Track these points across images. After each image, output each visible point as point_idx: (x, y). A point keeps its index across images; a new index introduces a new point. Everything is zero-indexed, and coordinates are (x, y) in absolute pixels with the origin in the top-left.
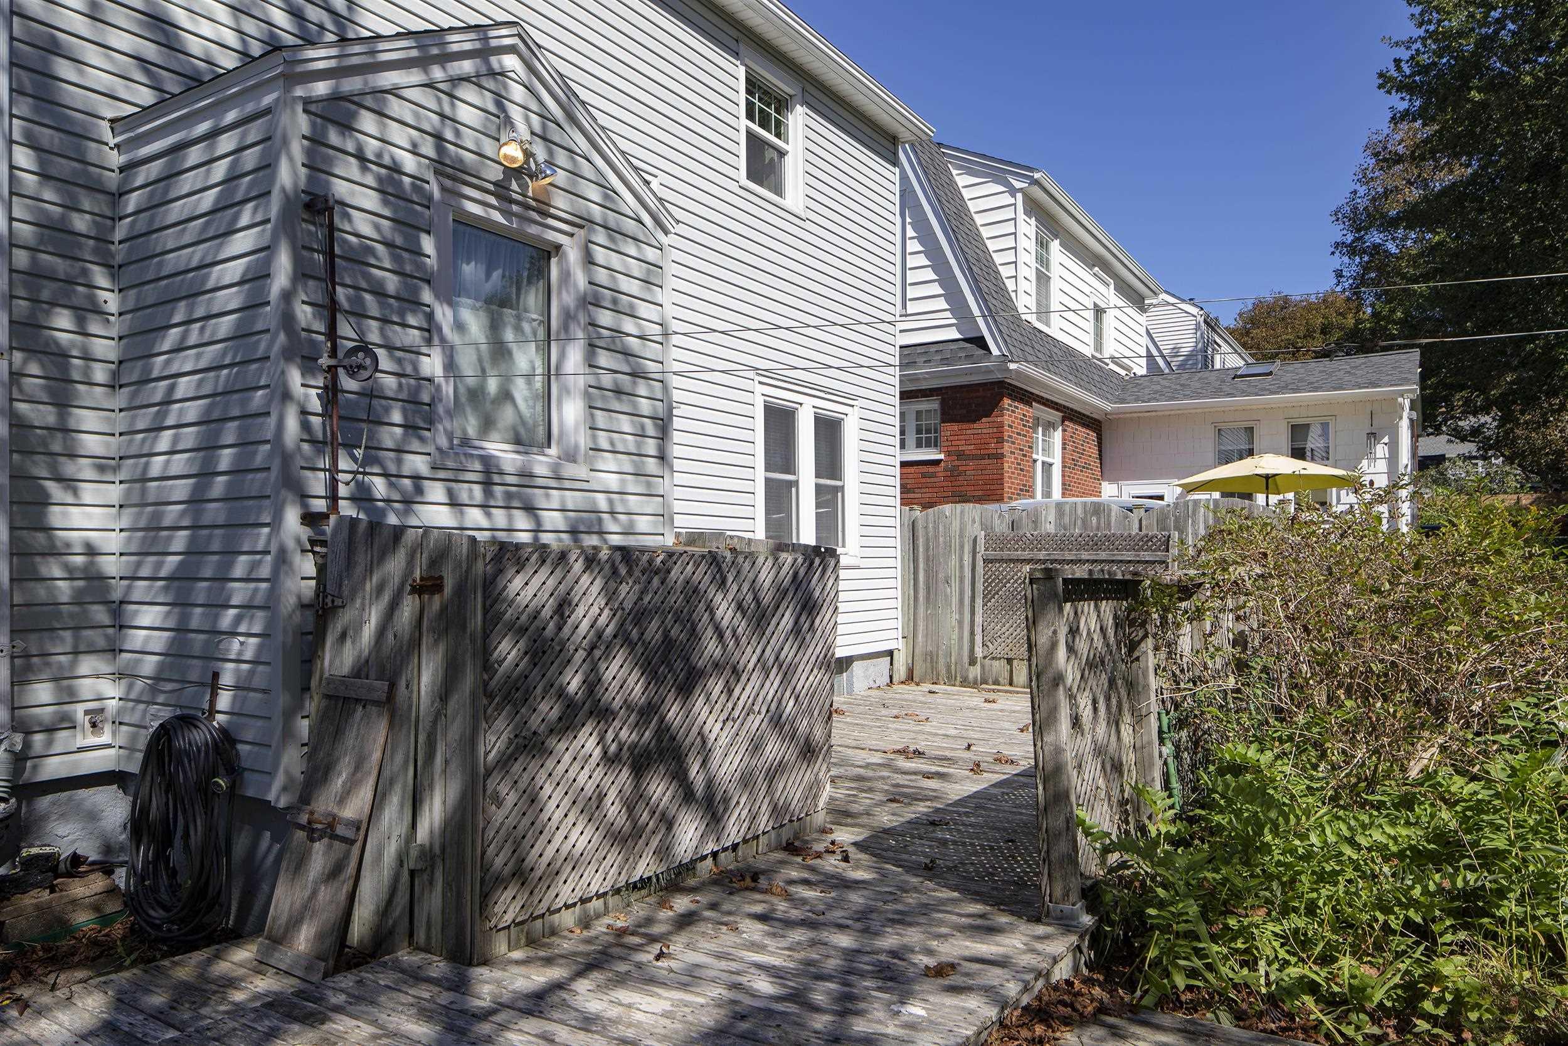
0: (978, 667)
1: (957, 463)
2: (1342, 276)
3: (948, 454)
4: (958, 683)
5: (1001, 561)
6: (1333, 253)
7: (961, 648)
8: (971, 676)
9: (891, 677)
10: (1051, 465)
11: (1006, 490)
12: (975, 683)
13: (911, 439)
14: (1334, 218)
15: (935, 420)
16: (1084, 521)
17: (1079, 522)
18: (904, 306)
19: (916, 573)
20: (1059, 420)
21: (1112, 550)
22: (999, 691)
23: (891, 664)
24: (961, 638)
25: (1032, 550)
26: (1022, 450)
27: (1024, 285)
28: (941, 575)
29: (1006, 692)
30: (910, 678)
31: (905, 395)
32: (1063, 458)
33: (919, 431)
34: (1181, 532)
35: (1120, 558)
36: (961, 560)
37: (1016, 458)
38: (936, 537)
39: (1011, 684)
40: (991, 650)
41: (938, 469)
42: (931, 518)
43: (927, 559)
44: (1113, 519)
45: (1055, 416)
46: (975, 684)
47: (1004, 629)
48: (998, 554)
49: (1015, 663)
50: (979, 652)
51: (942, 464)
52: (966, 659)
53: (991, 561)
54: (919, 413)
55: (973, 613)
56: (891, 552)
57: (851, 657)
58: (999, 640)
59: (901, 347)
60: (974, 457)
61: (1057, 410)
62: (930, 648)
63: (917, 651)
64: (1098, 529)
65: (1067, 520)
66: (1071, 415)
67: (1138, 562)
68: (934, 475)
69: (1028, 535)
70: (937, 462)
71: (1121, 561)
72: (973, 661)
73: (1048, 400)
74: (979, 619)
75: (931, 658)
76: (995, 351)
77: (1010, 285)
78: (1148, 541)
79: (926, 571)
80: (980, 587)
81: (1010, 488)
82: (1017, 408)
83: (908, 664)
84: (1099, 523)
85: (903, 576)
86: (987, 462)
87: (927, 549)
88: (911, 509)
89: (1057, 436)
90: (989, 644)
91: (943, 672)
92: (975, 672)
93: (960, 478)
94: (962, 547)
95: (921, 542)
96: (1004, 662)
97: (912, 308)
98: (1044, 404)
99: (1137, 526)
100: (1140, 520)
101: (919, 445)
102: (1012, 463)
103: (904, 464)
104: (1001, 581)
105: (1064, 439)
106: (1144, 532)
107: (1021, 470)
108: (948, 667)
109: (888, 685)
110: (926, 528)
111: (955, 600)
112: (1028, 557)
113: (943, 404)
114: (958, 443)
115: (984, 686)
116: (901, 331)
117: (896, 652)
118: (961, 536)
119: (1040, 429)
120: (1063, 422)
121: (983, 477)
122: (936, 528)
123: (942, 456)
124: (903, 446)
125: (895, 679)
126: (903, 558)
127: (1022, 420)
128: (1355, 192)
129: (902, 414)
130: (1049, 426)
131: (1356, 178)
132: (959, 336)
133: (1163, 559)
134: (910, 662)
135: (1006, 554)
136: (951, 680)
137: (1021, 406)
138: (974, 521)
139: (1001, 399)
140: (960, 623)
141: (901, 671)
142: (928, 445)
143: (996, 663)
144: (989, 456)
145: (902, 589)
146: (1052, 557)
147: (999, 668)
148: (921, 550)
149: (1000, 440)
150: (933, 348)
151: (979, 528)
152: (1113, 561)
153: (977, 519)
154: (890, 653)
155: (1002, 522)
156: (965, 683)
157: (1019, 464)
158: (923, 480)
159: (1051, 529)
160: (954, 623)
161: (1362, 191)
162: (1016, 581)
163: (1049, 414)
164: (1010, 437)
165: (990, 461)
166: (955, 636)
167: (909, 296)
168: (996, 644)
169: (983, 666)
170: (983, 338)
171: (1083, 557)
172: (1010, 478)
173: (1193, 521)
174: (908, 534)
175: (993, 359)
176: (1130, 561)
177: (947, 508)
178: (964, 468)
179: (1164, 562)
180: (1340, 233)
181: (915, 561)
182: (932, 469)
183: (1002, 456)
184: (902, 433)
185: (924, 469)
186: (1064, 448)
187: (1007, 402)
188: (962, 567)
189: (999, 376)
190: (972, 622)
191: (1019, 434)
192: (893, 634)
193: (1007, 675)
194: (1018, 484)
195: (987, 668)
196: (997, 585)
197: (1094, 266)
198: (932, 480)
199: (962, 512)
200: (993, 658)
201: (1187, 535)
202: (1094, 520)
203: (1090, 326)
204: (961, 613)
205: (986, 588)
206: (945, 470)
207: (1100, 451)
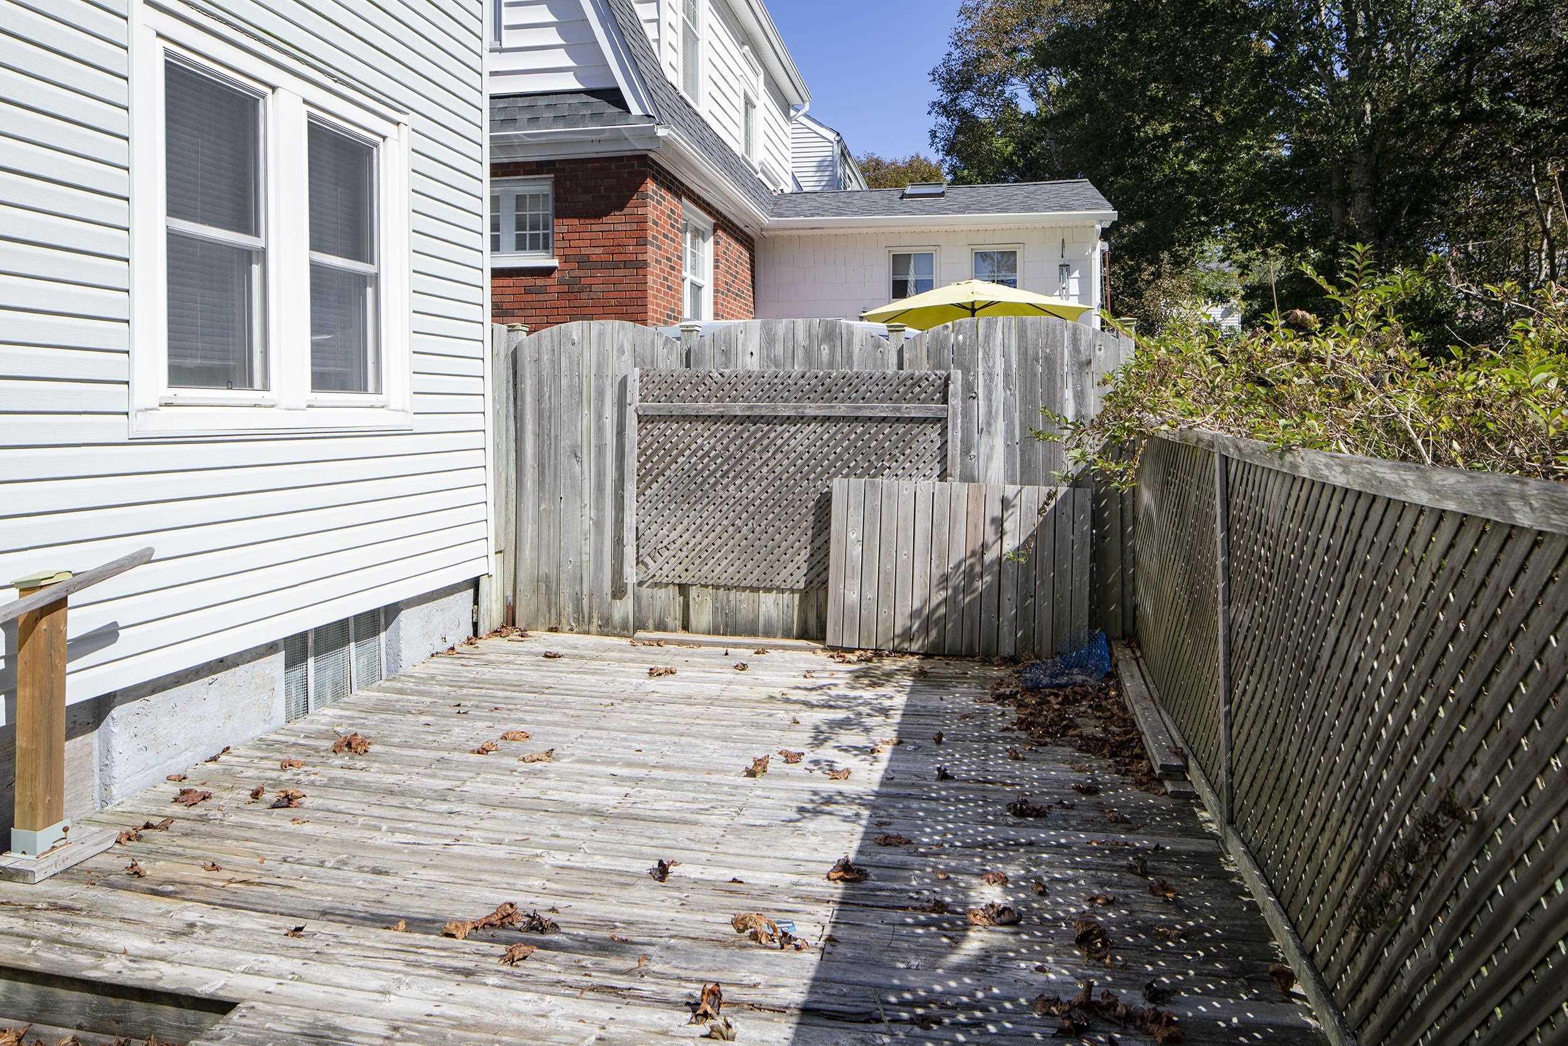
0: (629, 600)
1: (577, 273)
2: (936, 137)
3: (565, 259)
4: (594, 628)
5: (669, 418)
6: (929, 113)
7: (599, 567)
8: (617, 617)
9: (475, 625)
10: (700, 288)
11: (650, 314)
12: (625, 626)
13: (508, 236)
14: (931, 77)
15: (546, 210)
16: (808, 351)
17: (800, 353)
18: (498, 36)
19: (519, 439)
20: (710, 228)
21: (855, 400)
22: (667, 642)
23: (476, 602)
24: (599, 552)
25: (721, 400)
26: (669, 259)
27: (668, 36)
28: (565, 443)
29: (680, 643)
30: (510, 619)
31: (499, 170)
32: (716, 279)
33: (520, 225)
34: (966, 371)
35: (868, 413)
36: (600, 416)
37: (662, 270)
38: (556, 377)
39: (686, 627)
40: (651, 572)
41: (549, 281)
42: (546, 344)
43: (540, 415)
44: (856, 349)
45: (705, 221)
46: (624, 630)
47: (674, 535)
48: (664, 407)
49: (693, 592)
50: (631, 574)
51: (556, 274)
52: (607, 587)
53: (652, 419)
54: (520, 200)
55: (619, 507)
56: (476, 403)
57: (398, 603)
58: (666, 553)
59: (492, 97)
60: (603, 265)
61: (710, 214)
62: (544, 569)
63: (522, 576)
64: (831, 365)
65: (779, 349)
66: (724, 224)
67: (898, 419)
68: (543, 290)
69: (715, 374)
70: (547, 272)
71: (870, 419)
72: (619, 592)
73: (699, 197)
74: (630, 519)
75: (547, 586)
76: (635, 110)
77: (650, 31)
78: (913, 385)
79: (538, 436)
80: (632, 463)
81: (655, 311)
82: (664, 199)
83: (505, 598)
84: (832, 354)
85: (496, 445)
86: (622, 272)
87: (539, 400)
88: (511, 329)
89: (707, 248)
90: (648, 560)
91: (569, 609)
92: (623, 609)
93: (584, 295)
94: (601, 394)
95: (528, 386)
96: (673, 591)
97: (510, 39)
98: (694, 202)
99: (893, 359)
100: (900, 352)
101: (520, 246)
102: (658, 276)
103: (497, 273)
104: (668, 453)
105: (716, 254)
106: (904, 373)
107: (669, 288)
108: (578, 601)
109: (470, 642)
110: (538, 361)
111: (588, 487)
112: (716, 412)
113: (557, 185)
114: (580, 243)
115: (640, 634)
116: (492, 74)
117: (483, 582)
118: (599, 375)
119: (689, 235)
120: (715, 231)
121: (617, 295)
122: (555, 363)
123: (555, 262)
124: (496, 246)
125: (483, 629)
126: (497, 414)
127: (669, 217)
128: (950, 54)
129: (495, 200)
130: (698, 234)
131: (951, 40)
132: (578, 86)
133: (939, 415)
134: (509, 593)
135: (677, 407)
136: (582, 624)
137: (668, 197)
138: (621, 351)
139: (643, 182)
140: (598, 525)
141: (493, 610)
142: (534, 247)
143: (661, 593)
144: (626, 265)
145: (496, 467)
146: (756, 412)
147: (666, 600)
148: (529, 399)
149: (642, 242)
150: (542, 101)
151: (630, 362)
152: (857, 418)
153: (627, 347)
154: (475, 583)
155: (670, 353)
156: (607, 627)
157: (666, 279)
158: (529, 297)
159: (753, 364)
160: (587, 524)
161: (957, 54)
162: (694, 453)
163: (698, 217)
164: (655, 238)
165: (627, 272)
166: (588, 548)
167: (505, 22)
168: (660, 559)
169: (637, 599)
170: (617, 91)
171: (810, 412)
172: (655, 297)
173: (986, 353)
174: (505, 372)
175: (631, 120)
176: (884, 419)
177: (575, 328)
178: (588, 281)
179: (939, 420)
180: (936, 93)
181: (518, 418)
182: (540, 282)
183: (644, 265)
184: (495, 227)
185: (529, 281)
186: (716, 267)
187: (651, 186)
188: (600, 429)
189: (639, 146)
190: (619, 523)
191: (666, 236)
192: (480, 548)
193: (679, 613)
194: (665, 308)
195: (644, 602)
196: (662, 459)
197: (743, 44)
198: (541, 297)
199: (601, 334)
200: (656, 585)
201: (976, 376)
202: (825, 350)
203: (740, 118)
204: (600, 509)
205: (642, 465)
206: (560, 283)
207: (753, 277)
